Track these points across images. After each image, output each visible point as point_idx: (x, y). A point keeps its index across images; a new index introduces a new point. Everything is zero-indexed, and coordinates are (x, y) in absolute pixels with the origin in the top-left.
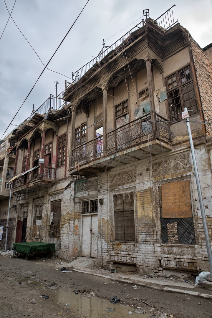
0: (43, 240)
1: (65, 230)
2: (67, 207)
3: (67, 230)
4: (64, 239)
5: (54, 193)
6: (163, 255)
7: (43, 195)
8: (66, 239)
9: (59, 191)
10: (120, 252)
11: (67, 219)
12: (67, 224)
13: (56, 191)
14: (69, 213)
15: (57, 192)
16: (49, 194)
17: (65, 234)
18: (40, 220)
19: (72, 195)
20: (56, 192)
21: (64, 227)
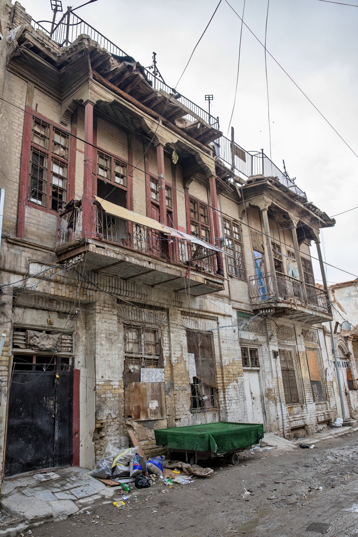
0: (182, 420)
1: (232, 393)
2: (230, 352)
3: (236, 392)
4: (233, 410)
5: (196, 312)
6: (318, 412)
7: (161, 303)
8: (236, 410)
9: (207, 314)
10: (296, 416)
11: (232, 373)
12: (235, 382)
13: (202, 311)
14: (234, 362)
15: (203, 313)
16: (182, 309)
17: (233, 401)
18: (159, 370)
19: (234, 332)
20: (200, 313)
21: (230, 387)
